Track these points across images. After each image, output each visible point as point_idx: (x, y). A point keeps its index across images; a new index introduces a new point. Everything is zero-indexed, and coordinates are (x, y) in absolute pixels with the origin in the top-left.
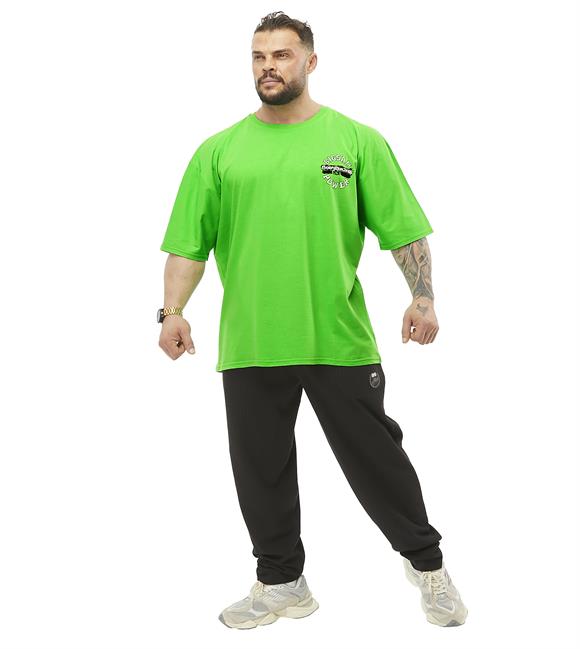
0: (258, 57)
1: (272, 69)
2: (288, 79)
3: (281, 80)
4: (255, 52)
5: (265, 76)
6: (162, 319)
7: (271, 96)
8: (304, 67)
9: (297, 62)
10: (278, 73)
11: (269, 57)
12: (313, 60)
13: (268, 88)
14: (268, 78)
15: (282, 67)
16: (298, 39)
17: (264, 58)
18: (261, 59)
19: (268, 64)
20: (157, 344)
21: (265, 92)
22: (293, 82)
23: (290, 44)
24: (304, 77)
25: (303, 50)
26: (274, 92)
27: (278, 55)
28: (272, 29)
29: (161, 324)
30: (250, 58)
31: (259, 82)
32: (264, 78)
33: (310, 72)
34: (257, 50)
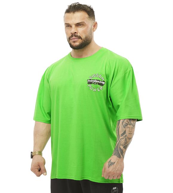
0: (68, 26)
1: (76, 33)
2: (83, 37)
3: (80, 38)
4: (66, 24)
5: (72, 36)
6: (32, 157)
7: (76, 46)
8: (91, 29)
9: (88, 27)
10: (79, 34)
11: (74, 26)
12: (95, 25)
13: (74, 42)
14: (74, 37)
15: (80, 31)
16: (87, 16)
17: (71, 26)
18: (69, 27)
19: (73, 30)
20: (30, 169)
21: (72, 44)
22: (86, 38)
23: (84, 19)
24: (91, 34)
25: (90, 21)
26: (77, 44)
27: (78, 25)
28: (74, 12)
29: (32, 159)
30: (63, 26)
31: (69, 39)
32: (71, 37)
33: (94, 31)
34: (67, 23)
